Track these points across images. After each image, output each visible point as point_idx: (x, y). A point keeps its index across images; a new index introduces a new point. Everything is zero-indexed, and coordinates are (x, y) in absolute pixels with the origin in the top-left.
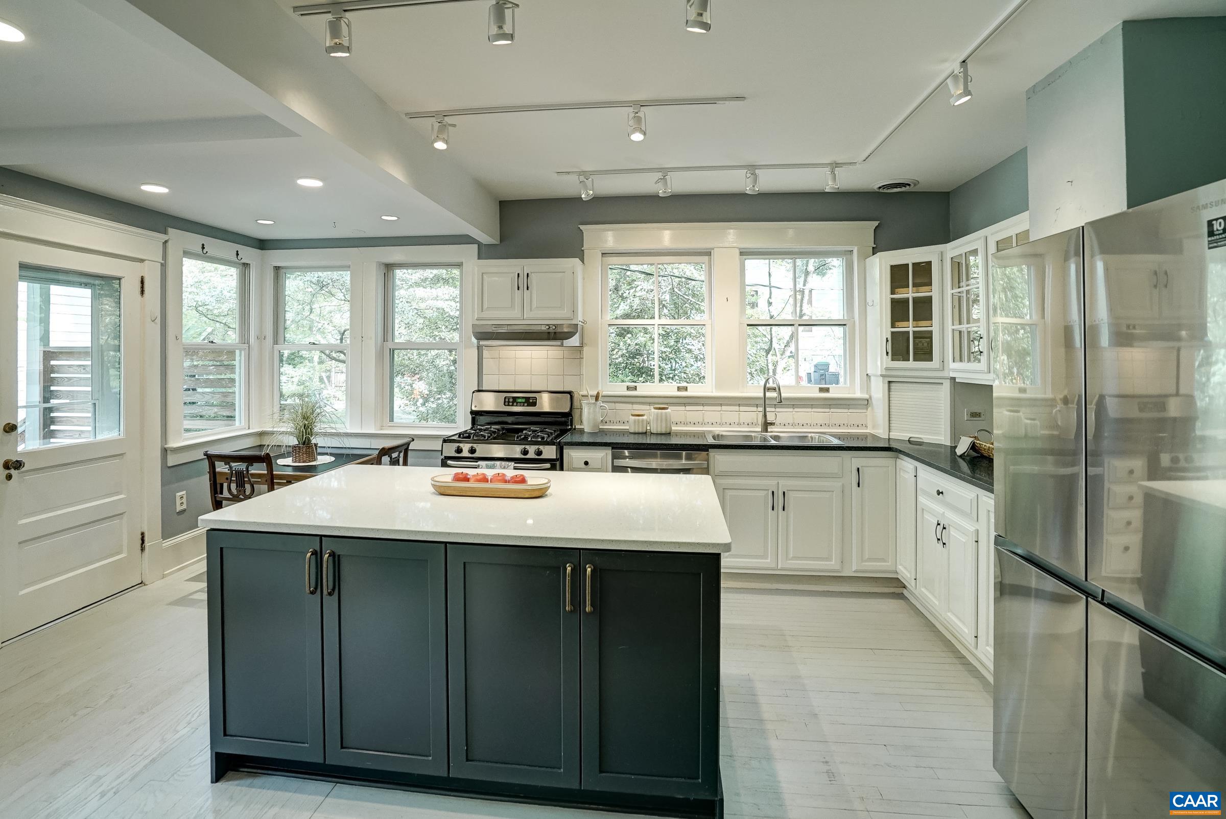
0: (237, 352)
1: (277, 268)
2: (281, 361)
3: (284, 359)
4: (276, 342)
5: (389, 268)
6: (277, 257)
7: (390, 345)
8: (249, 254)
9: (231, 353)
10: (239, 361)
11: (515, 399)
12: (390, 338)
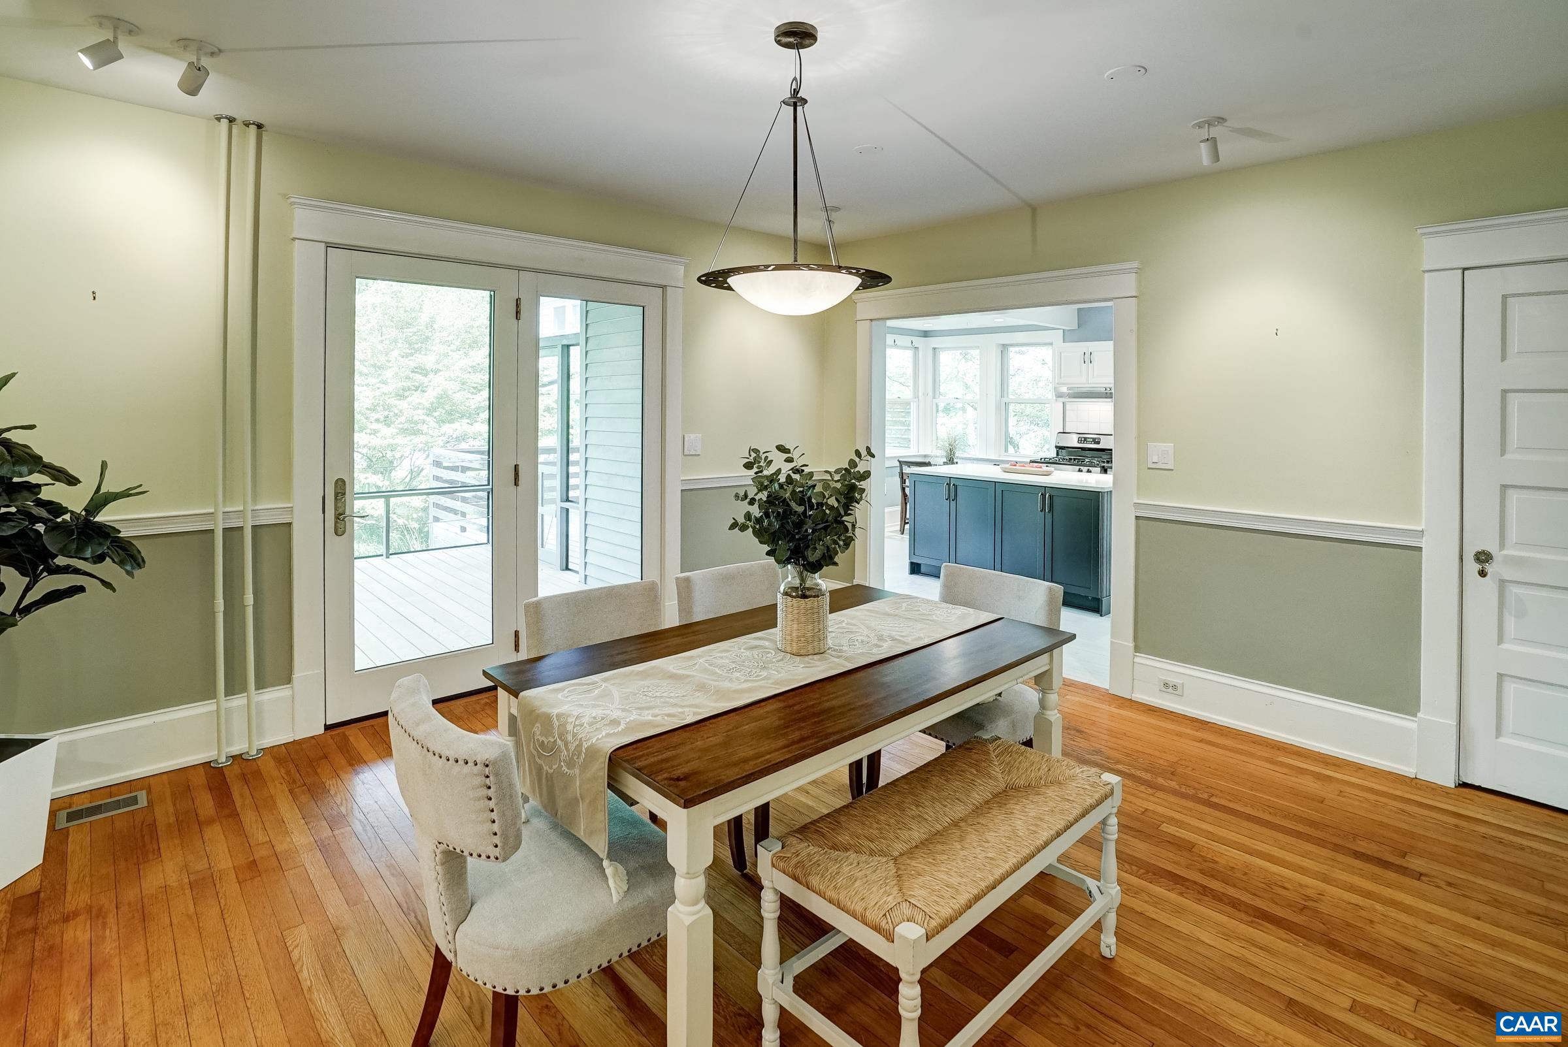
0: (912, 403)
1: (934, 349)
2: (937, 411)
3: (940, 409)
4: (934, 397)
5: (1004, 347)
6: (934, 342)
7: (1005, 400)
8: (919, 341)
9: (909, 404)
10: (913, 407)
11: (1085, 439)
12: (1005, 395)
